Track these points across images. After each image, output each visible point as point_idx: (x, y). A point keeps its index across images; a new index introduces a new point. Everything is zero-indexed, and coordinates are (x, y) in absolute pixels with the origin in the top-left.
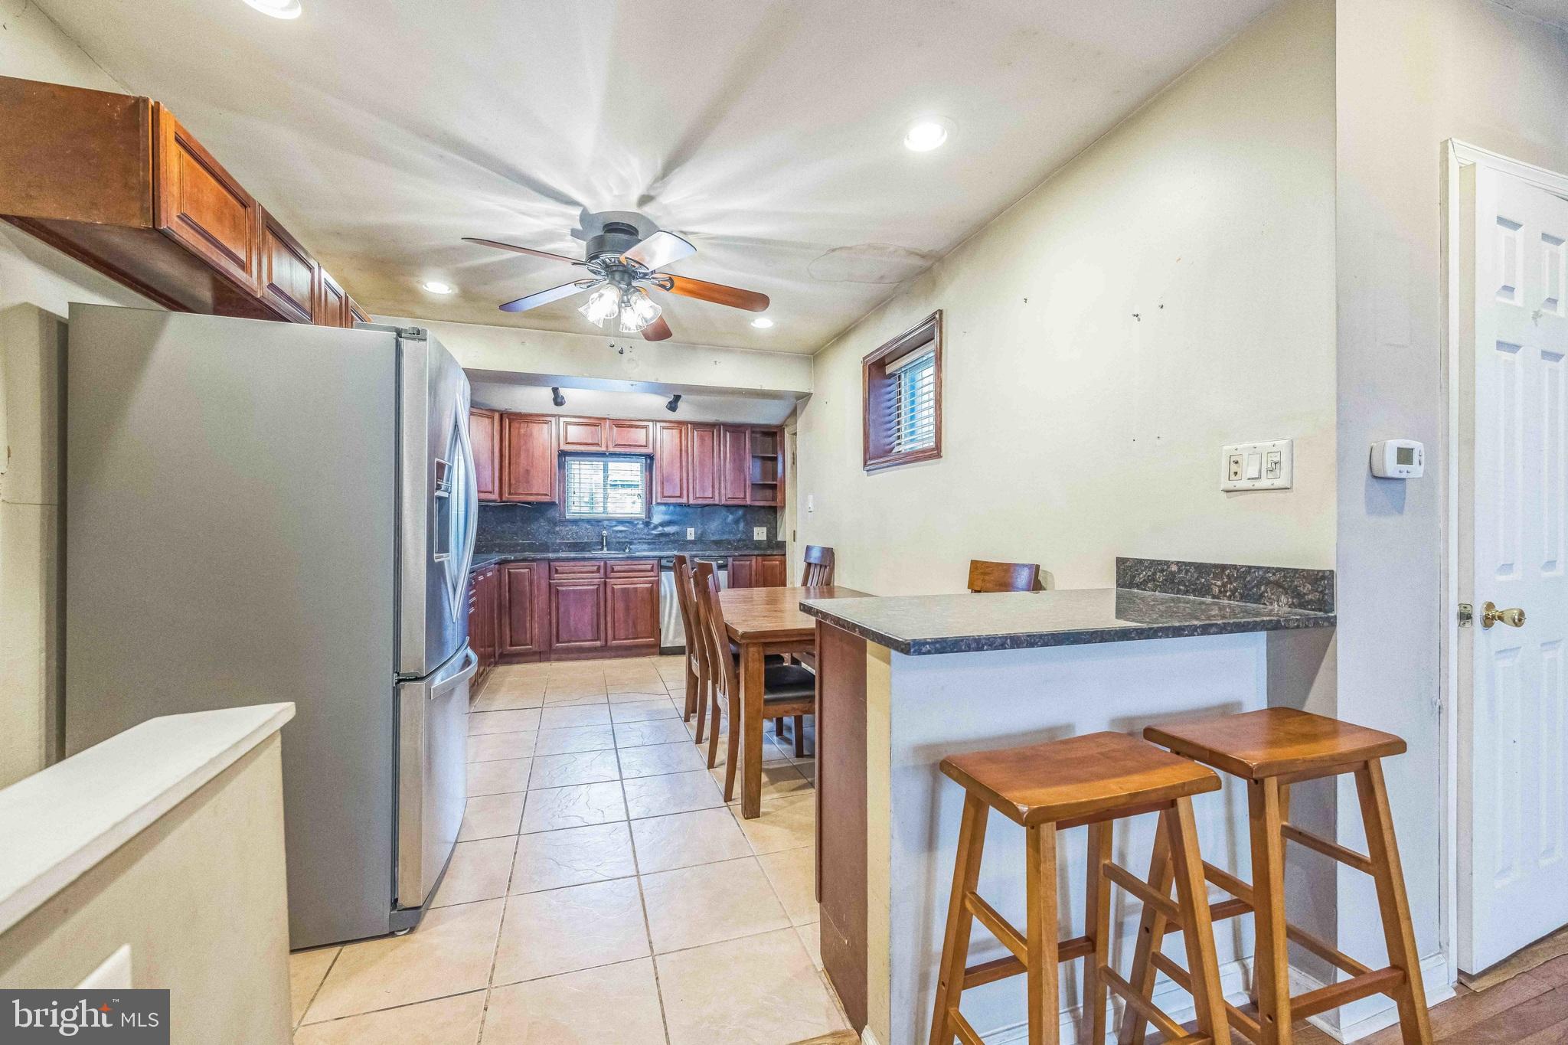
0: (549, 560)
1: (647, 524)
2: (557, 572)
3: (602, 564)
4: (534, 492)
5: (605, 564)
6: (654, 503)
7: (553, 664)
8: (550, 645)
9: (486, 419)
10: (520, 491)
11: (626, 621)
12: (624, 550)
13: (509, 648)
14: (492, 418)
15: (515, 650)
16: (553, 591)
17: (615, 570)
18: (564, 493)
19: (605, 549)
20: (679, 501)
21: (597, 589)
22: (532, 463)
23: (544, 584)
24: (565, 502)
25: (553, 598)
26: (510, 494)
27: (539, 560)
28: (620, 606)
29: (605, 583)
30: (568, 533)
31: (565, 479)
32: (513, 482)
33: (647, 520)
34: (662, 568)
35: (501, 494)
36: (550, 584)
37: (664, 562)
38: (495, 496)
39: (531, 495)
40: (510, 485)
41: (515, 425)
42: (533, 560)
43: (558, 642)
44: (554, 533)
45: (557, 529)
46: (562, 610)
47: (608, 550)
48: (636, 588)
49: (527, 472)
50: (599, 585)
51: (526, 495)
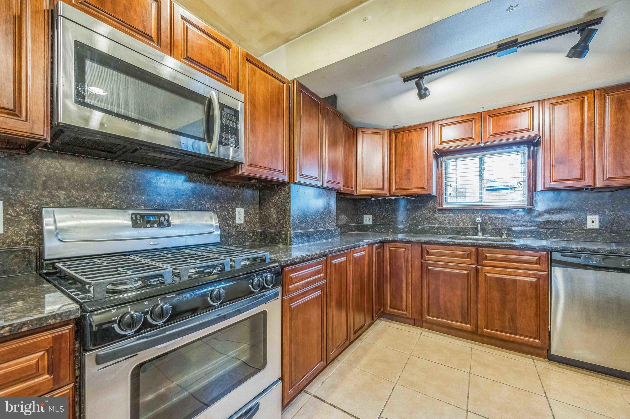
0: (421, 243)
1: (529, 211)
2: (428, 253)
3: (474, 249)
4: (413, 186)
5: (477, 250)
6: (539, 188)
7: (424, 333)
8: (422, 316)
9: (378, 136)
10: (403, 186)
11: (502, 313)
12: (501, 236)
13: (389, 309)
14: (383, 134)
15: (393, 312)
16: (425, 270)
17: (488, 258)
18: (442, 186)
19: (480, 234)
20: (580, 184)
21: (468, 274)
22: (412, 163)
23: (417, 263)
24: (442, 194)
25: (425, 276)
26: (396, 189)
27: (413, 242)
28: (496, 295)
29: (476, 269)
30: (447, 220)
31: (442, 175)
32: (398, 180)
33: (530, 207)
34: (551, 262)
35: (390, 190)
36: (422, 264)
37: (556, 256)
38: (385, 192)
39: (412, 189)
40: (396, 183)
41: (400, 136)
42: (408, 242)
43: (428, 315)
44: (433, 219)
45: (436, 216)
46: (432, 287)
47: (483, 235)
48: (515, 281)
49: (409, 171)
50: (470, 271)
51: (408, 189)
